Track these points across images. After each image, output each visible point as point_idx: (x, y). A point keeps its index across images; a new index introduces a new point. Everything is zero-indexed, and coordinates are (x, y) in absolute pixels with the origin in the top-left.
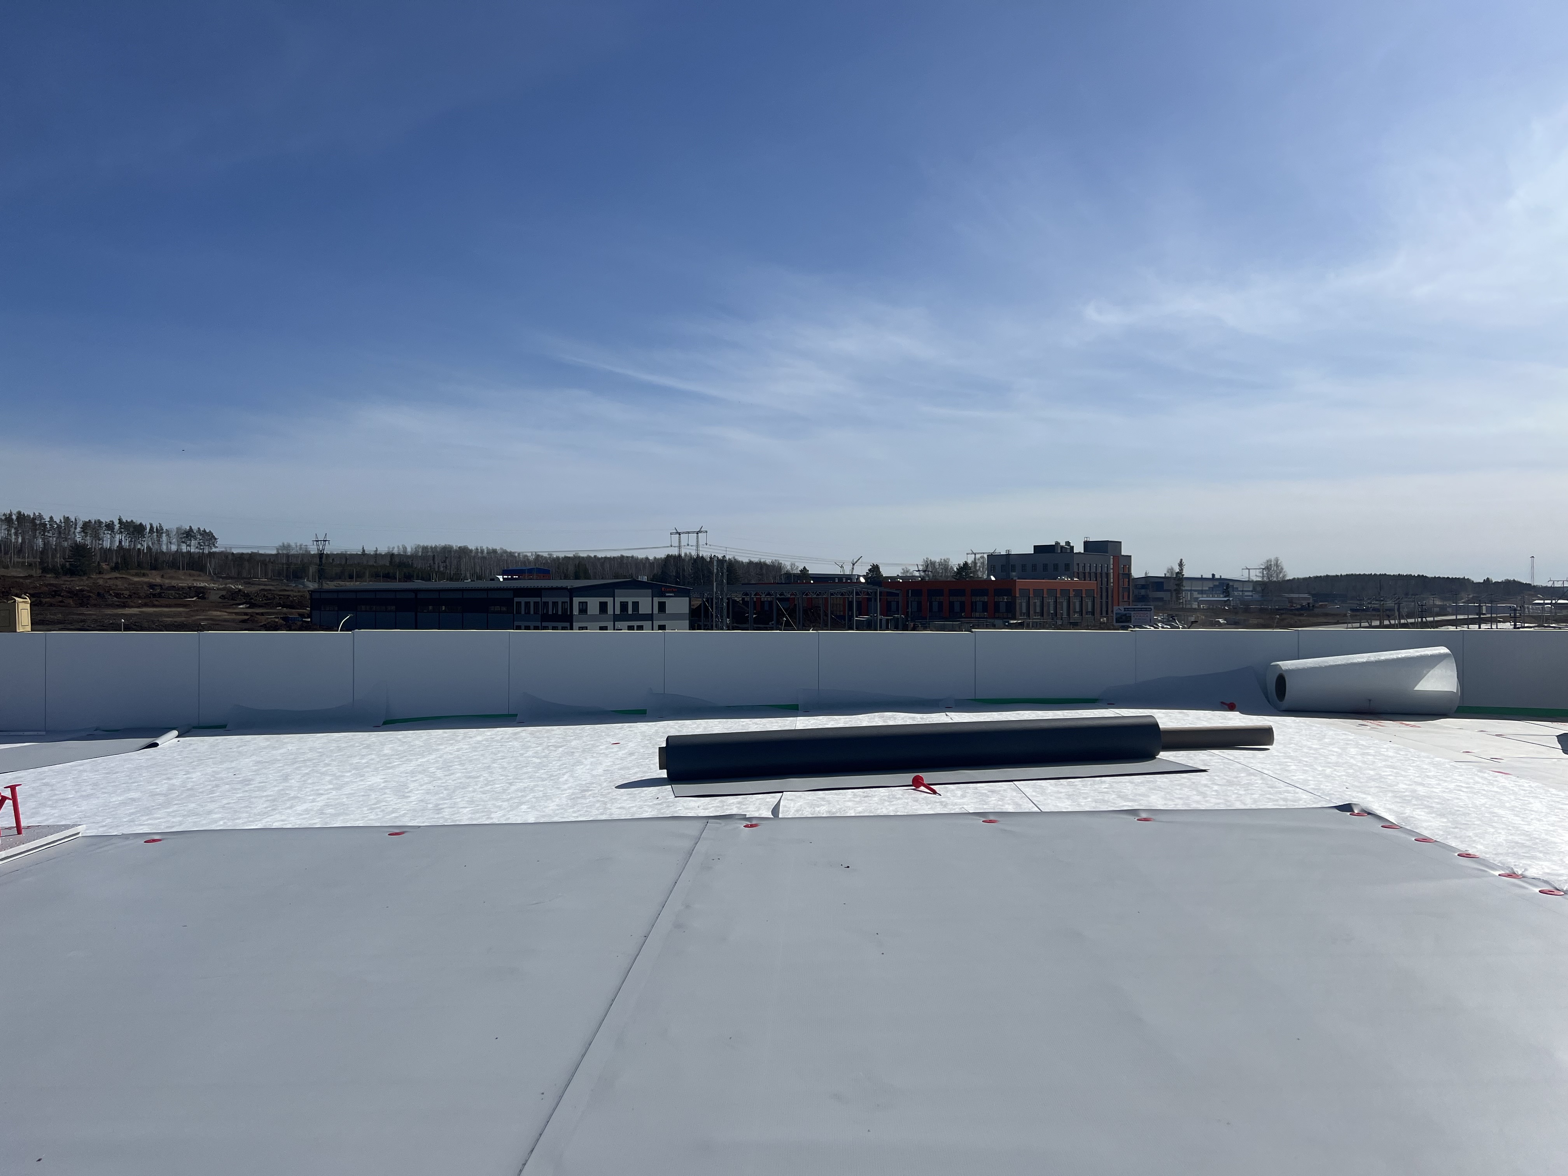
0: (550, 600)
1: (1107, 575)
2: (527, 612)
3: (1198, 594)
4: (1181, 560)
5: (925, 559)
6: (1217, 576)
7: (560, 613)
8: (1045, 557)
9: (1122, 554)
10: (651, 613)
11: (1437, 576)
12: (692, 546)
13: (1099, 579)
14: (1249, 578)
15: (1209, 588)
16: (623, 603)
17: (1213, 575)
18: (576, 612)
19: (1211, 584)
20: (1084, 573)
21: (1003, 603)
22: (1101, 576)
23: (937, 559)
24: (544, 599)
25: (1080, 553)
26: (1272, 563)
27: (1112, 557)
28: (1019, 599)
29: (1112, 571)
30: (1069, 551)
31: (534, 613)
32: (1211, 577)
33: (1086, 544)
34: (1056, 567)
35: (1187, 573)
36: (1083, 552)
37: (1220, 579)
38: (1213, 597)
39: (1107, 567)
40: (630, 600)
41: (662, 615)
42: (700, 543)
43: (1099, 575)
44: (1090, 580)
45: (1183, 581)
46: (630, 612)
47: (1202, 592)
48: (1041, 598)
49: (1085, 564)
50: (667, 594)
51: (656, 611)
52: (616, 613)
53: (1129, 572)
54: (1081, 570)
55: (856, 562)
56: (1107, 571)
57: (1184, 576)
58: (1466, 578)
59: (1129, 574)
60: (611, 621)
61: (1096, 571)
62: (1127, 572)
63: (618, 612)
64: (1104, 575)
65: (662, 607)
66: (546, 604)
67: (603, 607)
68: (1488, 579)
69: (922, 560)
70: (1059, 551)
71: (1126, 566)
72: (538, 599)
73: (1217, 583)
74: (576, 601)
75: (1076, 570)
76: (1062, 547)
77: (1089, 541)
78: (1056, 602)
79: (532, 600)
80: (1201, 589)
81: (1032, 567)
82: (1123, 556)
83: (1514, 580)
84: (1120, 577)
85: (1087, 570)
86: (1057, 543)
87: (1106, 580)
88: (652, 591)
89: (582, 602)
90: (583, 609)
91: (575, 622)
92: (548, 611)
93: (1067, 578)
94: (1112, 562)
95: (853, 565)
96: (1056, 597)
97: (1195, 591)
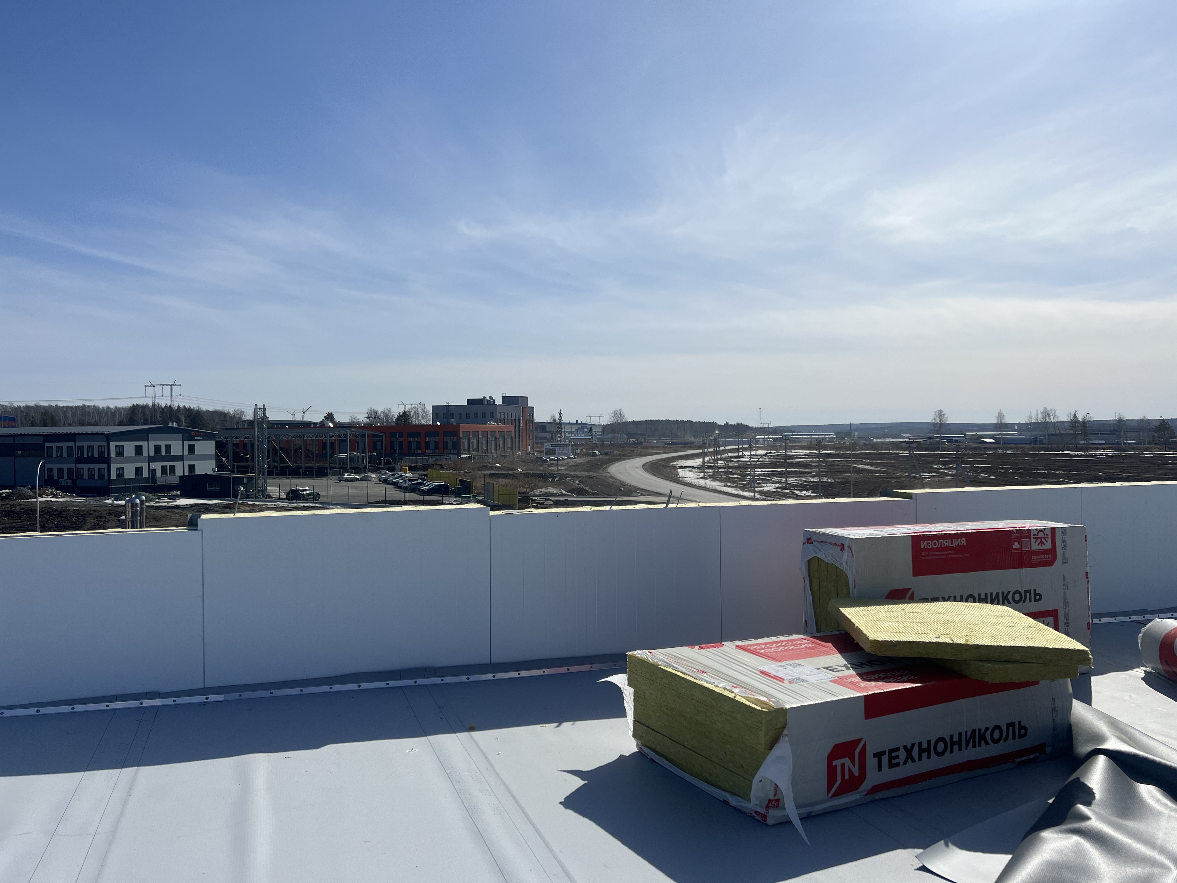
0: (85, 444)
1: (519, 420)
2: (59, 455)
3: (569, 434)
4: (561, 410)
5: (369, 409)
6: (579, 422)
7: (96, 455)
8: (475, 408)
9: (528, 406)
10: (182, 454)
11: (698, 421)
12: (166, 397)
13: (514, 424)
14: (600, 423)
15: (576, 430)
16: (156, 446)
17: (577, 421)
18: (113, 454)
19: (576, 427)
20: (504, 420)
21: (450, 442)
22: (515, 421)
23: (380, 409)
24: (78, 444)
25: (499, 405)
26: (618, 413)
27: (522, 408)
28: (462, 439)
29: (522, 418)
30: (492, 403)
31: (68, 456)
32: (575, 422)
33: (504, 398)
34: (484, 415)
35: (565, 420)
36: (501, 404)
37: (581, 424)
38: (581, 436)
39: (519, 415)
40: (163, 444)
41: (192, 456)
42: (174, 394)
43: (513, 421)
44: (508, 425)
45: (562, 425)
46: (163, 453)
47: (571, 433)
48: (477, 438)
49: (504, 413)
50: (196, 438)
51: (186, 452)
52: (150, 455)
53: (533, 418)
54: (502, 417)
55: (306, 411)
56: (519, 418)
57: (563, 422)
58: (714, 422)
59: (533, 420)
60: (146, 462)
61: (512, 418)
62: (531, 419)
63: (152, 454)
64: (517, 421)
65: (192, 449)
66: (81, 448)
67: (138, 450)
68: (727, 422)
69: (367, 410)
70: (486, 404)
71: (531, 414)
72: (72, 444)
73: (580, 426)
74: (113, 445)
75: (499, 417)
76: (488, 400)
77: (505, 396)
78: (487, 440)
79: (65, 445)
80: (570, 430)
81: (467, 415)
82: (529, 407)
83: (741, 423)
84: (527, 423)
85: (506, 417)
86: (484, 398)
87: (518, 424)
88: (182, 436)
89: (119, 446)
90: (120, 452)
91: (113, 464)
92: (82, 454)
93: (494, 423)
94: (522, 412)
95: (304, 413)
96: (487, 437)
97: (567, 432)
